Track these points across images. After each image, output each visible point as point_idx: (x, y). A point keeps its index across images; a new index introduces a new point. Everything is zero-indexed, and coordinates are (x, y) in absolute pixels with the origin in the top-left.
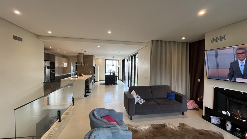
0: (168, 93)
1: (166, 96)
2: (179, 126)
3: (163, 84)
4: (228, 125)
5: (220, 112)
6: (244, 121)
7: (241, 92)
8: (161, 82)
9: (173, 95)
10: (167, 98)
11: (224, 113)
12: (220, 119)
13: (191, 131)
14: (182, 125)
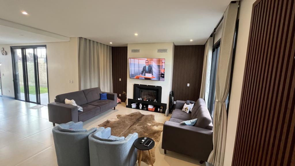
0: (100, 94)
1: (99, 98)
2: (118, 118)
3: (93, 87)
4: (140, 106)
5: (136, 99)
6: (147, 100)
7: (146, 85)
8: (91, 85)
9: (106, 95)
10: (100, 99)
11: (139, 99)
12: (136, 104)
13: (126, 117)
14: (119, 116)
